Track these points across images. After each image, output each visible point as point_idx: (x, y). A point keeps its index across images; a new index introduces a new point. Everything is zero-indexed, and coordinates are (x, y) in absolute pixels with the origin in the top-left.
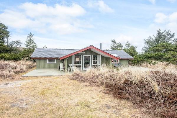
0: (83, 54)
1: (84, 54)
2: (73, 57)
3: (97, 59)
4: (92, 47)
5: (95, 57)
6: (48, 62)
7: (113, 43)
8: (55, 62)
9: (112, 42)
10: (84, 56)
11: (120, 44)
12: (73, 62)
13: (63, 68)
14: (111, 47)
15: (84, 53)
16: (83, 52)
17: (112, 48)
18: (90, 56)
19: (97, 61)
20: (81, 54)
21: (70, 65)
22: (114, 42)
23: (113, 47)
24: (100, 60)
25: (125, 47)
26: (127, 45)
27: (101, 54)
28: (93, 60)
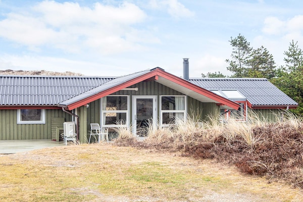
0: (132, 93)
1: (135, 93)
2: (103, 104)
3: (177, 107)
4: (159, 74)
5: (168, 103)
6: (19, 121)
7: (236, 48)
8: (43, 120)
9: (234, 44)
10: (135, 98)
11: (266, 54)
12: (103, 120)
13: (76, 135)
14: (228, 65)
15: (136, 89)
16: (131, 87)
17: (233, 68)
18: (154, 98)
19: (174, 114)
20: (128, 92)
21: (94, 126)
22: (241, 43)
23: (237, 62)
24: (185, 112)
25: (284, 64)
26: (289, 56)
27: (188, 91)
28: (162, 112)
